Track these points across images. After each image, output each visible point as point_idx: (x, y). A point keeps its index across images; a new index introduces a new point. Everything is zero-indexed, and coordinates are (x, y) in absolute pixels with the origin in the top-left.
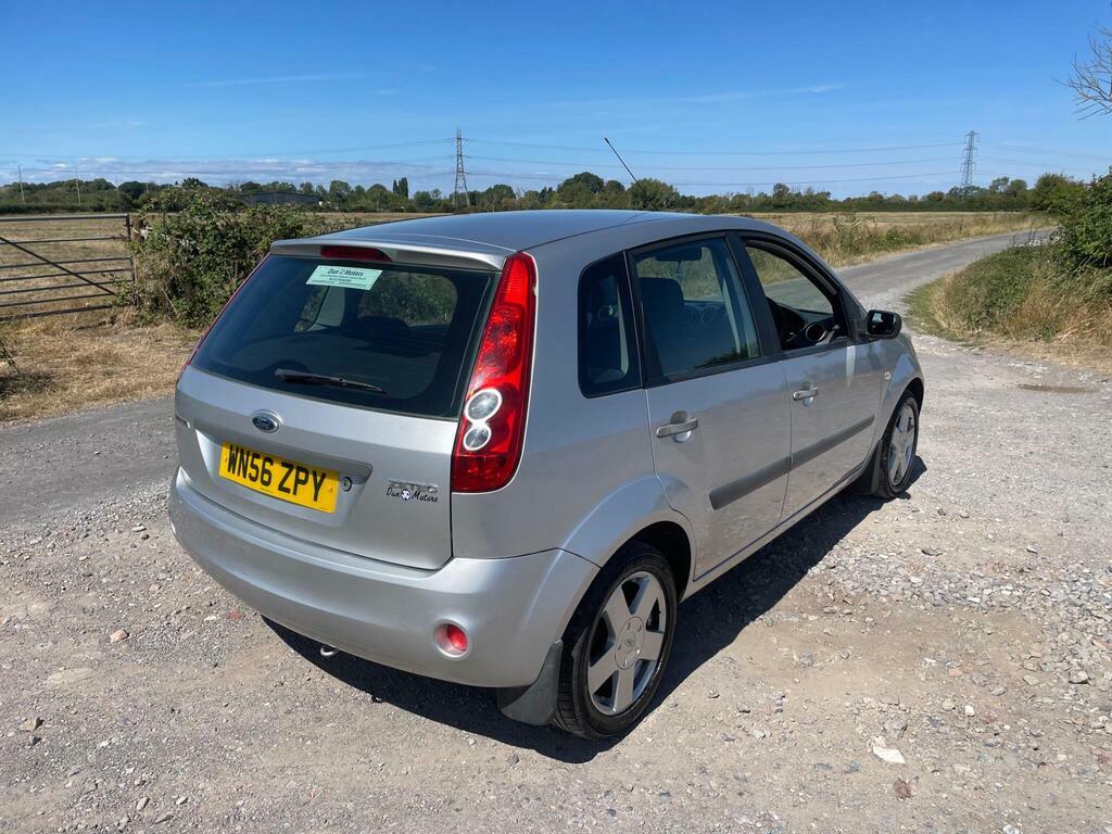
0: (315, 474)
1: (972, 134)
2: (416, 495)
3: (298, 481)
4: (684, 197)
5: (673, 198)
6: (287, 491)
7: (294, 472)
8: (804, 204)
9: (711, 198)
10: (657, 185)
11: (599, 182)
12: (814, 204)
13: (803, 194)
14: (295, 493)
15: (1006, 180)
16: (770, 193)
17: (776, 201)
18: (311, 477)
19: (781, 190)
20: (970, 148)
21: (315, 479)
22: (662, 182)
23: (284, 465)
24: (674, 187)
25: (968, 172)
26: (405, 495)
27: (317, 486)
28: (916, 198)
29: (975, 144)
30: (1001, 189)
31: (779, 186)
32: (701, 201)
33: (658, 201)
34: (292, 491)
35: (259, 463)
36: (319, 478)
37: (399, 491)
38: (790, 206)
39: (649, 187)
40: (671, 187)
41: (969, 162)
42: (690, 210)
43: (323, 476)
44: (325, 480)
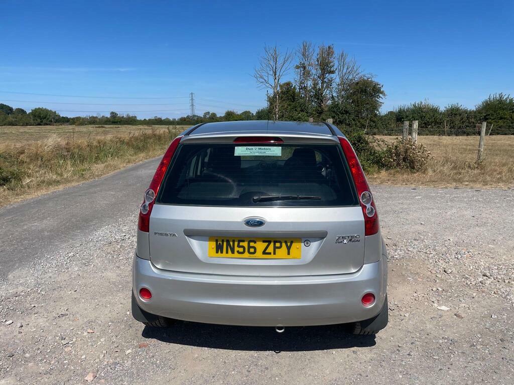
0: (286, 242)
1: (192, 94)
2: (350, 240)
3: (275, 248)
4: (63, 117)
5: (57, 118)
6: (270, 253)
7: (272, 244)
8: (127, 122)
9: (77, 118)
10: (46, 111)
11: (11, 109)
12: (131, 121)
13: (125, 116)
14: (275, 253)
15: (209, 113)
16: (109, 116)
17: (112, 120)
18: (284, 244)
19: (114, 115)
20: (192, 100)
21: (287, 245)
22: (49, 110)
23: (264, 241)
24: (57, 112)
25: (193, 110)
26: (345, 241)
27: (289, 248)
28: (175, 119)
29: (194, 98)
30: (208, 116)
31: (112, 113)
32: (73, 119)
33: (48, 119)
34: (272, 253)
35: (245, 244)
36: (289, 244)
37: (342, 240)
38: (120, 122)
39: (42, 112)
40: (55, 112)
41: (192, 105)
42: (68, 123)
43: (292, 243)
44: (293, 244)
